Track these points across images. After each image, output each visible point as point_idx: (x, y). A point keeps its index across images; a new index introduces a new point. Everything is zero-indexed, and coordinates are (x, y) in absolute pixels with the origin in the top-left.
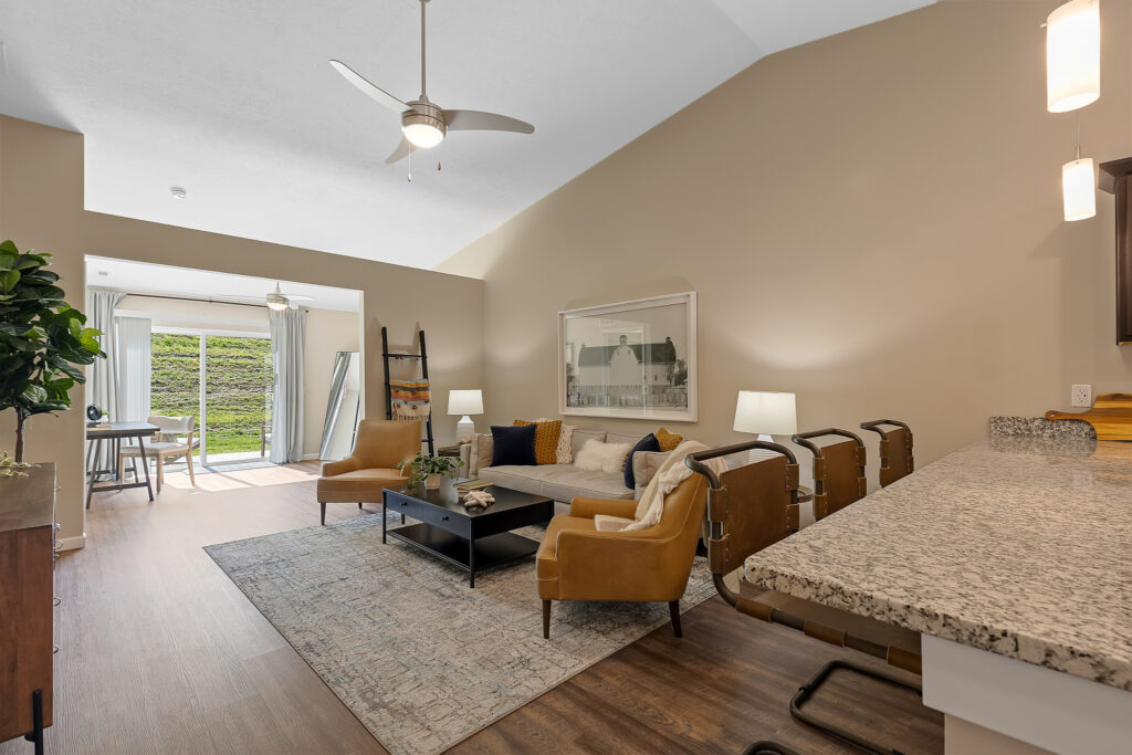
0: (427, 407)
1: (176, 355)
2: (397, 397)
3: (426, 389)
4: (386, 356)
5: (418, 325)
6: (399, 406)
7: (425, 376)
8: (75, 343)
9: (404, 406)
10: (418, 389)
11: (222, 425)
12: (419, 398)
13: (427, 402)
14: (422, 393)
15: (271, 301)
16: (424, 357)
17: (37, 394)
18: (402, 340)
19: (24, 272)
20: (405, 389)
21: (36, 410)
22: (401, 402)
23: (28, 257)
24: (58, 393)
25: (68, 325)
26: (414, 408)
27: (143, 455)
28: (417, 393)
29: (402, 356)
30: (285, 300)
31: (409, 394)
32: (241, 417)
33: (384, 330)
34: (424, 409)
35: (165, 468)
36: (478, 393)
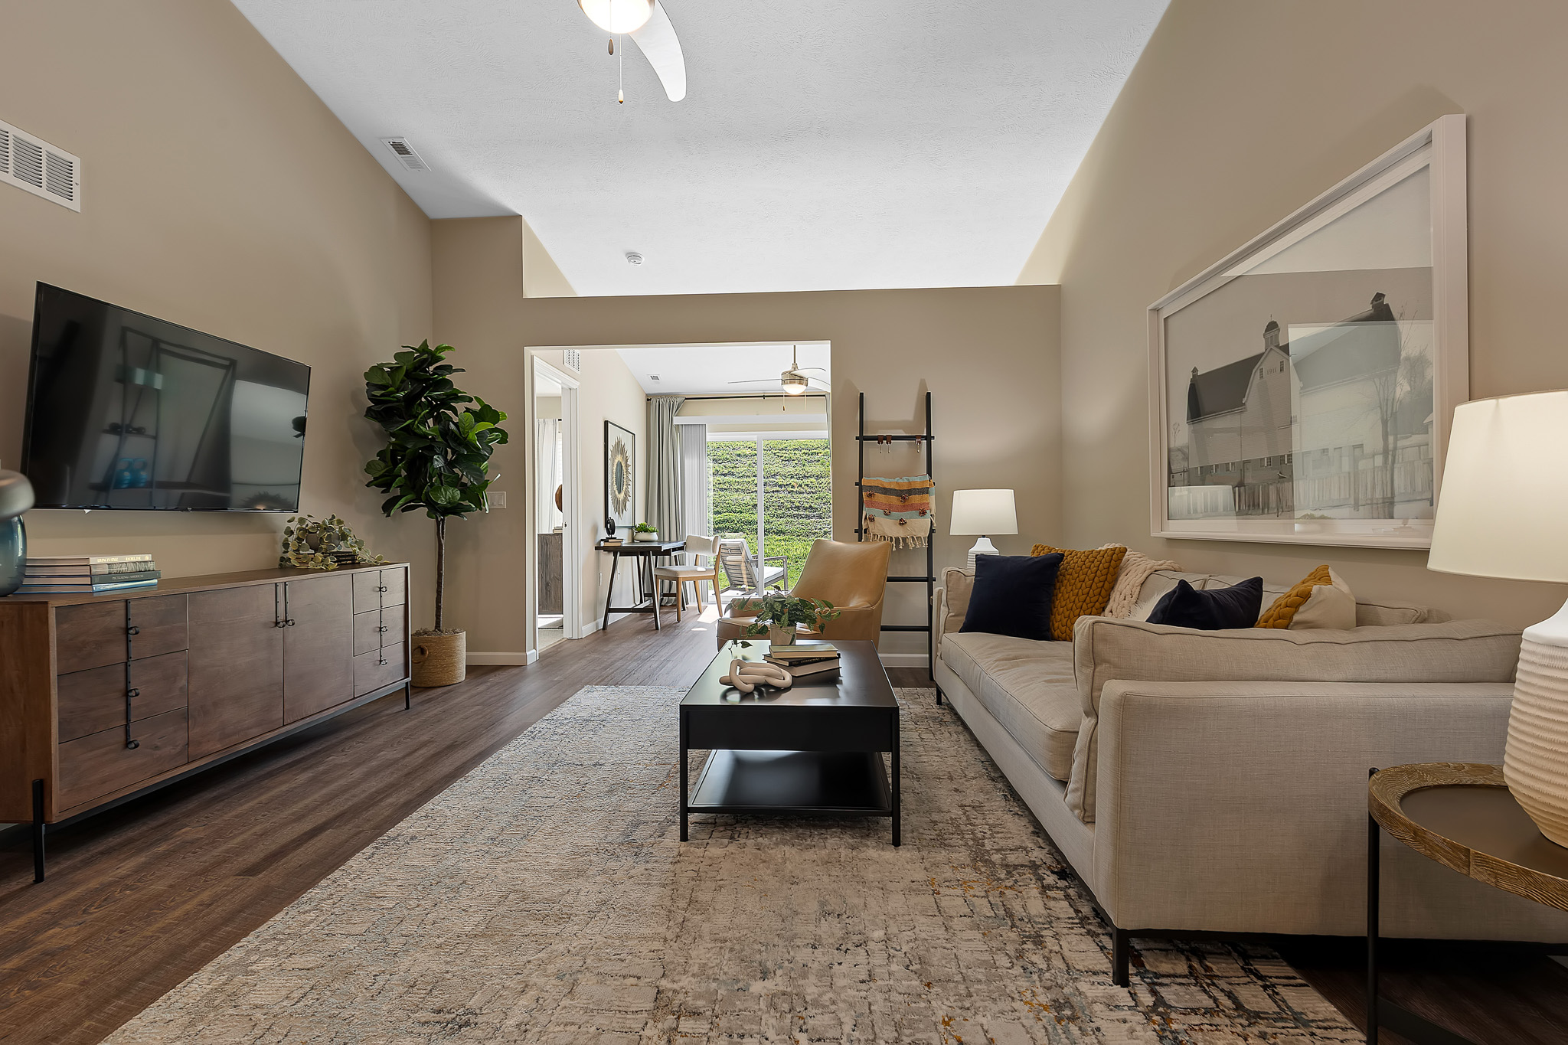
0: (925, 521)
2: (872, 505)
3: (925, 491)
4: (862, 438)
5: (923, 384)
6: (872, 520)
7: (928, 470)
9: (884, 519)
10: (911, 492)
12: (912, 507)
13: (923, 513)
14: (916, 499)
15: (784, 382)
16: (929, 439)
20: (886, 491)
22: (879, 512)
26: (902, 523)
28: (907, 498)
29: (889, 439)
30: (801, 380)
31: (894, 500)
33: (862, 394)
34: (919, 526)
36: (1009, 494)
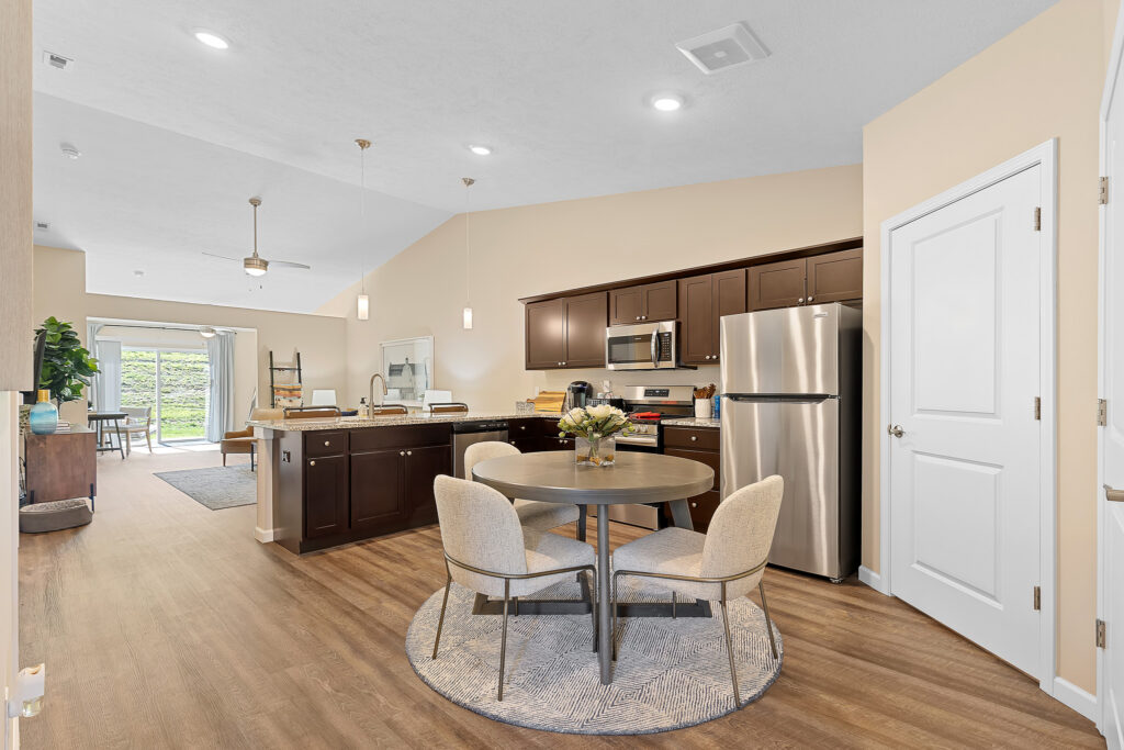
0: (300, 400)
1: (140, 361)
2: (278, 395)
3: (300, 389)
4: (272, 369)
5: (296, 349)
6: (279, 400)
7: (300, 382)
8: (86, 366)
9: (282, 399)
10: (294, 390)
11: (179, 419)
12: (294, 395)
13: (300, 397)
14: (296, 392)
15: (203, 331)
16: (299, 369)
17: (67, 392)
18: (284, 358)
19: (63, 333)
20: (284, 389)
21: (67, 399)
22: (281, 397)
23: (64, 326)
24: (76, 391)
25: (82, 357)
26: (291, 401)
27: (118, 432)
28: (293, 392)
29: (283, 369)
31: (287, 393)
32: (196, 413)
33: (271, 353)
34: (298, 402)
35: (132, 443)
36: (333, 392)
